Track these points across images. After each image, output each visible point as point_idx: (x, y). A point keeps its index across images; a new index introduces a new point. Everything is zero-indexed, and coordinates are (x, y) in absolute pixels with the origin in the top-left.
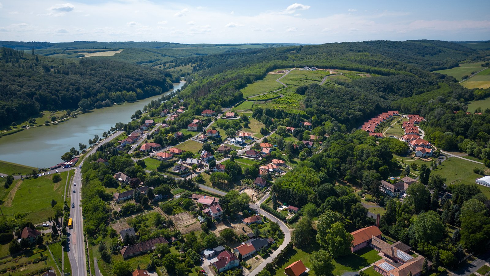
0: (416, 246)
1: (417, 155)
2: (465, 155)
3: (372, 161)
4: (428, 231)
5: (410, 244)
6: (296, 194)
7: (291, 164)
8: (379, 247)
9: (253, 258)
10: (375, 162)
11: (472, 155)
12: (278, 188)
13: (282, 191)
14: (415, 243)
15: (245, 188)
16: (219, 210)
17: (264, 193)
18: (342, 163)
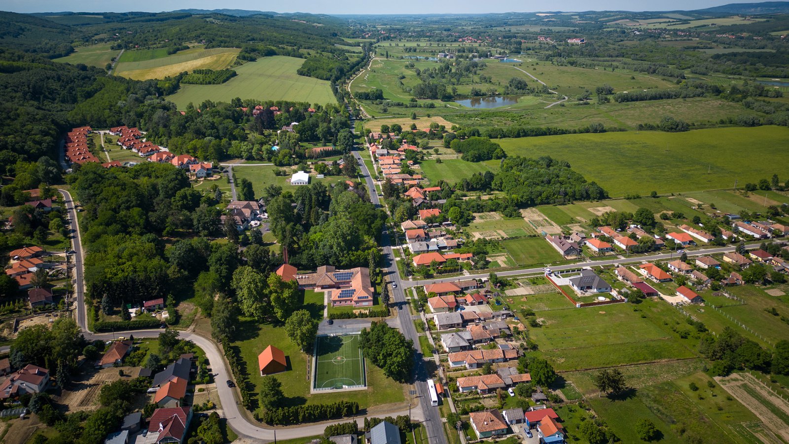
0: (339, 262)
1: (199, 175)
2: (243, 161)
3: (186, 195)
4: (349, 238)
5: (331, 263)
6: (148, 278)
7: (52, 247)
8: (311, 283)
9: (195, 394)
10: (190, 195)
11: (250, 158)
12: (105, 285)
13: (117, 285)
14: (337, 259)
15: (17, 323)
16: (40, 374)
17: (67, 310)
18: (147, 213)
